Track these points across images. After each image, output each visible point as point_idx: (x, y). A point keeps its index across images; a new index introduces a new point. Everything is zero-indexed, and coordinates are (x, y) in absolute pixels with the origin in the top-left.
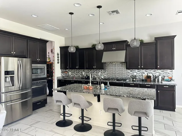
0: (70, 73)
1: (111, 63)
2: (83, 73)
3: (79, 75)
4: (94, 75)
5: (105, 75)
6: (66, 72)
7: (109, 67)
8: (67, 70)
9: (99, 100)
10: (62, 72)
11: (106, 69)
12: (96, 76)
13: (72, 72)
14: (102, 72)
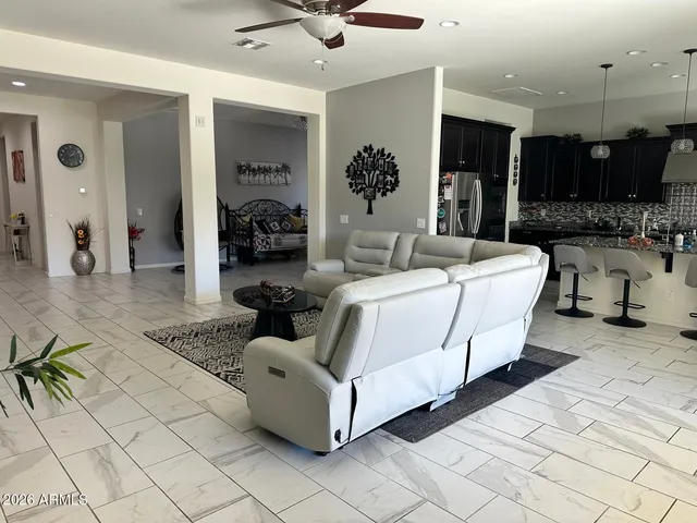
0: (543, 213)
1: (688, 184)
2: (590, 214)
3: (574, 218)
4: (625, 220)
5: (663, 221)
6: (533, 208)
7: (680, 196)
8: (534, 204)
9: (669, 269)
10: (521, 210)
11: (669, 201)
12: (630, 223)
13: (550, 210)
14: (653, 213)
